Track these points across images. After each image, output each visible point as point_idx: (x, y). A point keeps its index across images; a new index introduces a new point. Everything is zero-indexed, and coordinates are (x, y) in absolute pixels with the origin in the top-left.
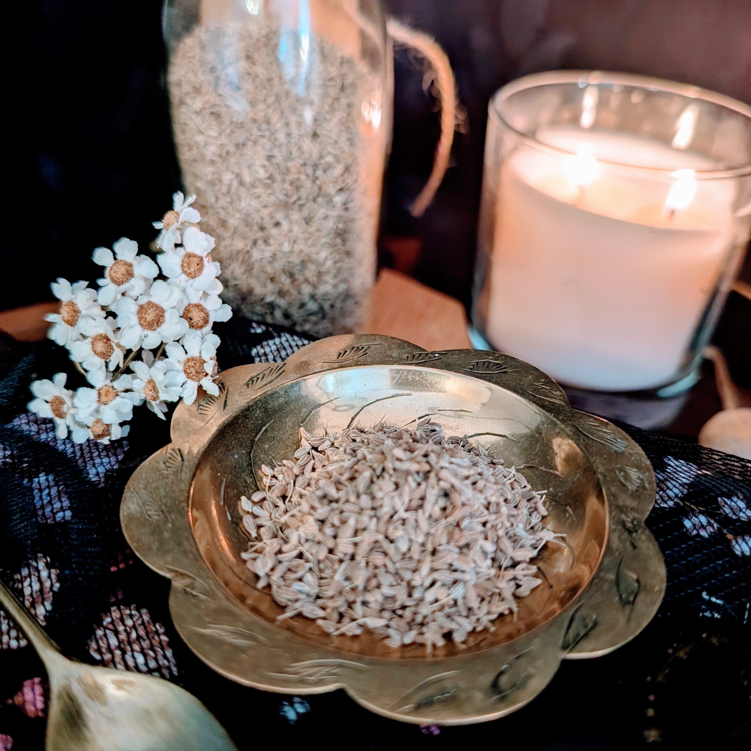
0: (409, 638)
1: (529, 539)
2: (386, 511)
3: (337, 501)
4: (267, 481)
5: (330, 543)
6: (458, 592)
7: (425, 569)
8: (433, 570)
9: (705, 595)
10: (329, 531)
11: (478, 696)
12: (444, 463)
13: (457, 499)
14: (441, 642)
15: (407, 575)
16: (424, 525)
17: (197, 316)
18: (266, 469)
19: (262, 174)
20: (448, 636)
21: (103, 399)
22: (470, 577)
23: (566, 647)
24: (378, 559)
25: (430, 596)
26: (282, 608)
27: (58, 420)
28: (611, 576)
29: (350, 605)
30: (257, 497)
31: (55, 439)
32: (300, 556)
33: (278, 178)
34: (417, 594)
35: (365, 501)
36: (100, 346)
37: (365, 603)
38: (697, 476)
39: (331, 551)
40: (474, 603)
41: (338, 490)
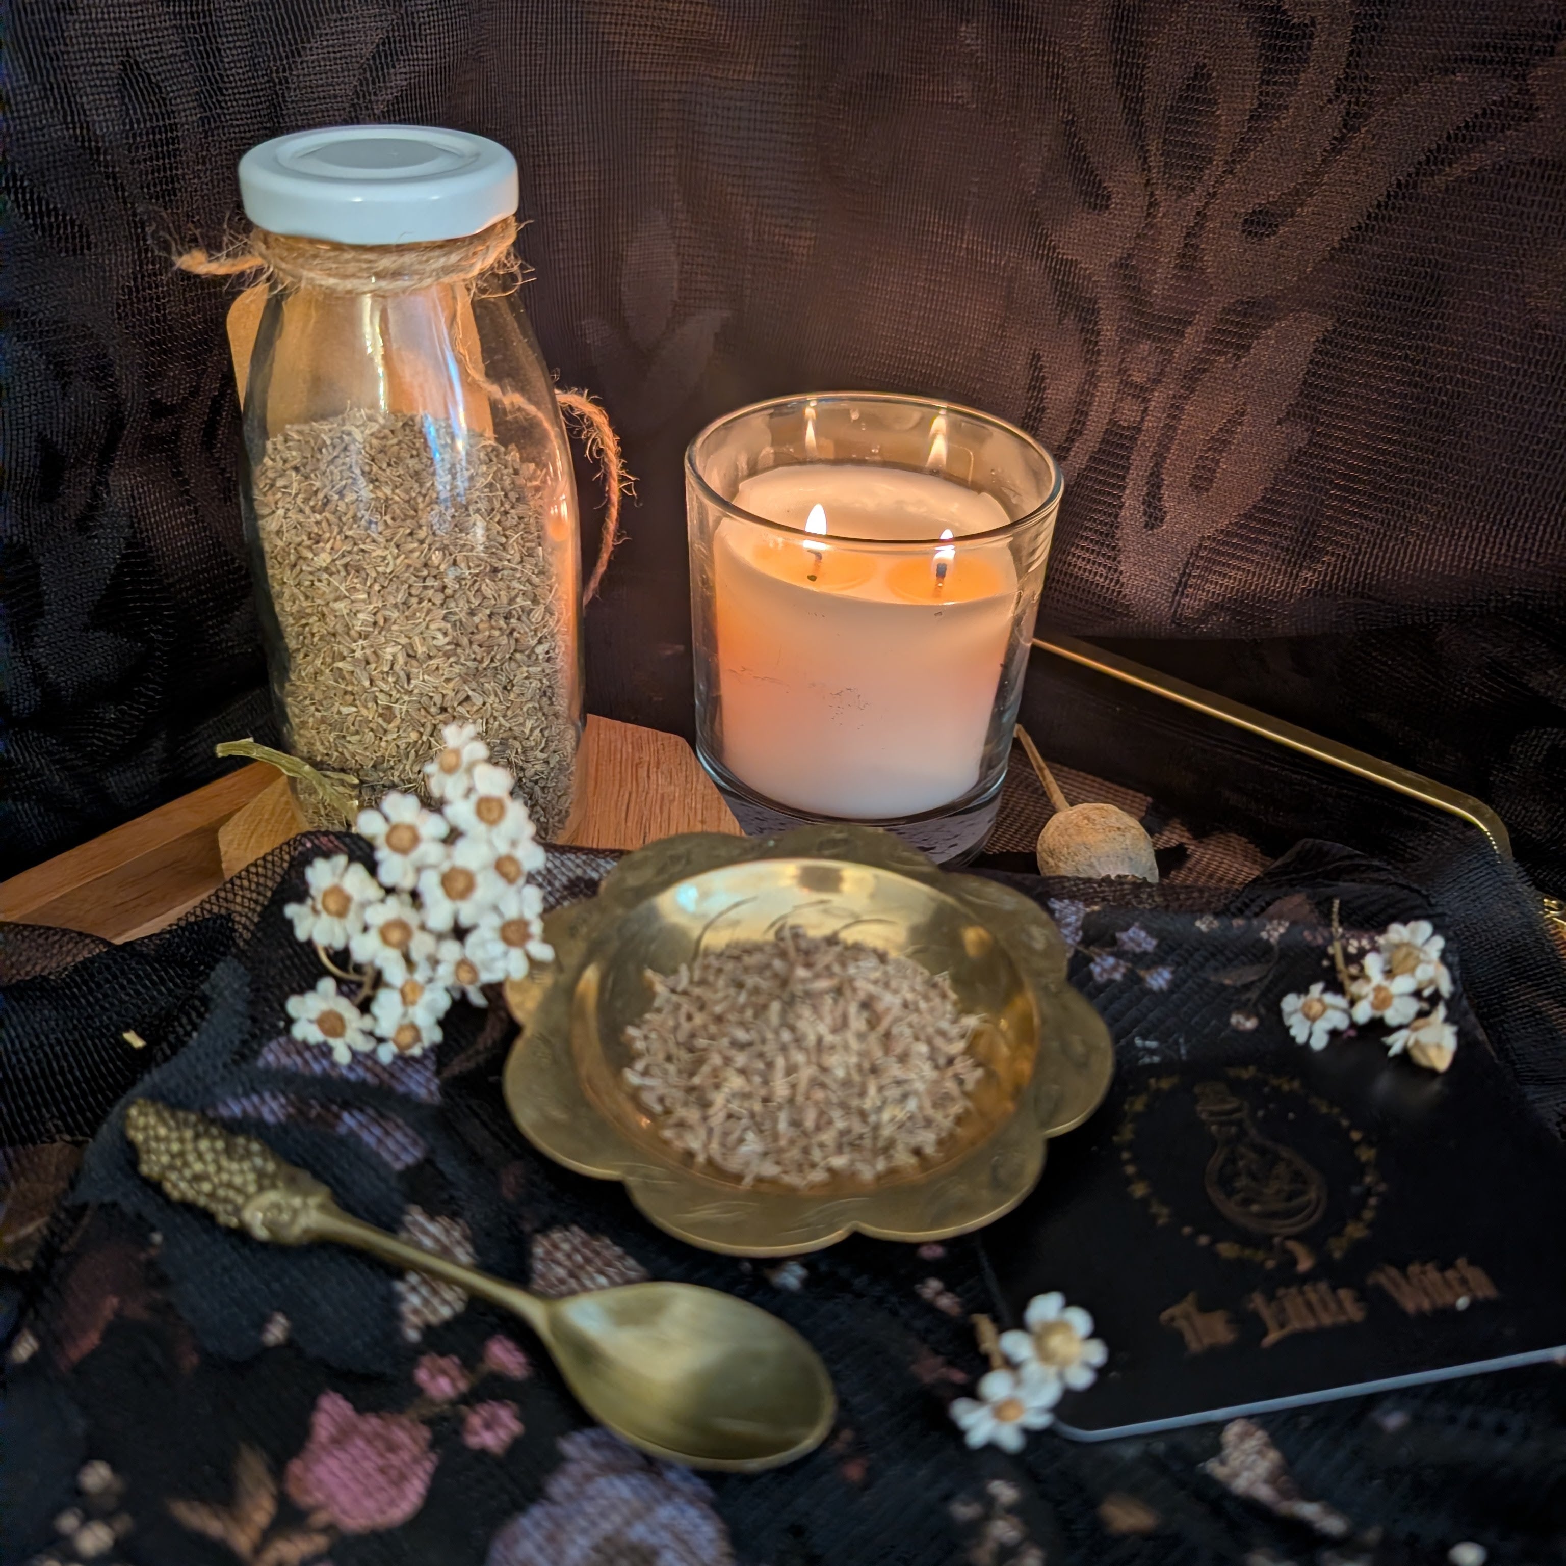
0: (881, 1165)
1: (954, 1031)
2: (811, 1039)
3: (750, 1044)
4: (640, 1045)
5: (763, 1092)
6: (912, 1105)
7: (872, 1090)
8: (881, 1089)
9: (1138, 1042)
10: (757, 1079)
11: (985, 1194)
12: (852, 970)
13: (880, 1007)
14: (913, 1160)
15: (855, 1102)
16: (854, 1044)
17: (510, 869)
18: (632, 1031)
19: (441, 640)
20: (917, 1152)
21: (410, 997)
22: (919, 1086)
23: (1046, 1123)
24: (819, 1095)
25: (886, 1116)
26: (738, 1178)
27: (332, 1041)
28: (1055, 1045)
29: (806, 1151)
30: (640, 1066)
31: (334, 1065)
32: (730, 1116)
33: (465, 641)
34: (873, 1119)
35: (786, 1036)
36: (395, 936)
37: (822, 1146)
38: (1088, 915)
39: (766, 1100)
40: (930, 1112)
41: (748, 1030)
